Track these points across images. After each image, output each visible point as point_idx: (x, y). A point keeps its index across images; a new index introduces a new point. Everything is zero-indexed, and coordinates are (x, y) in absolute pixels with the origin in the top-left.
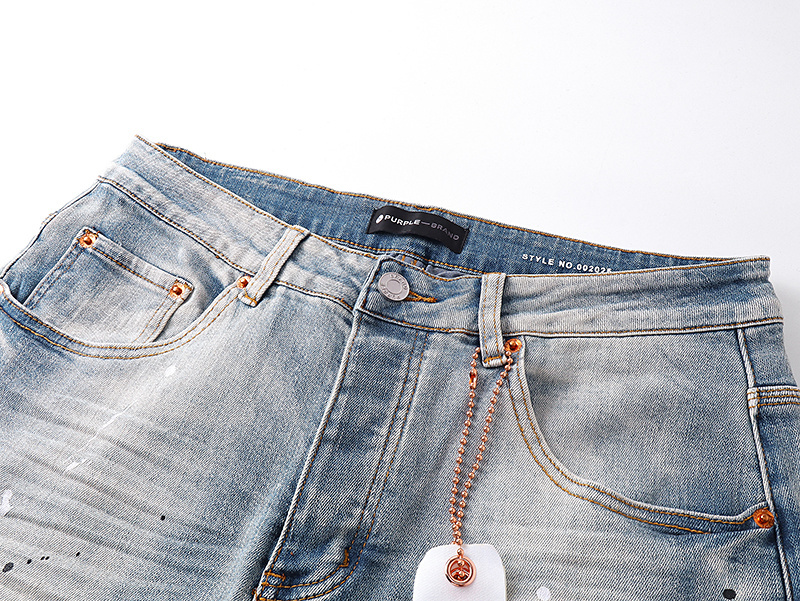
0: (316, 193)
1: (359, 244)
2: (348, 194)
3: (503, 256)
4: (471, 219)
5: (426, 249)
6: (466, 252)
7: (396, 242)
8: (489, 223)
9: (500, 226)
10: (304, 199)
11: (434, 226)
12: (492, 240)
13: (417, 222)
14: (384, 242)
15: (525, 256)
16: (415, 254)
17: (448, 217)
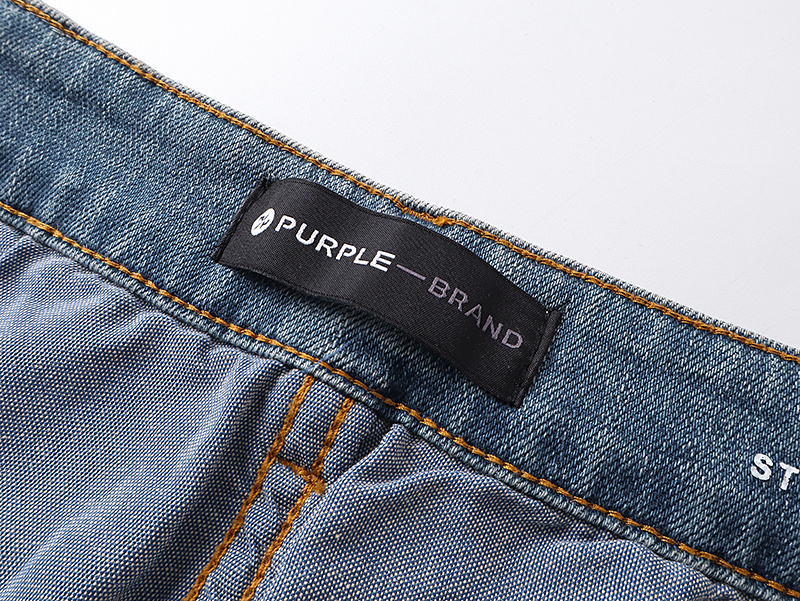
0: (97, 73)
1: (174, 293)
2: (196, 102)
3: (675, 452)
4: (578, 276)
5: (397, 367)
6: (537, 408)
7: (293, 323)
8: (639, 302)
9: (681, 320)
10: (54, 88)
11: (439, 288)
12: (641, 367)
13: (381, 260)
14: (256, 306)
15: (762, 465)
16: (353, 375)
17: (496, 258)
